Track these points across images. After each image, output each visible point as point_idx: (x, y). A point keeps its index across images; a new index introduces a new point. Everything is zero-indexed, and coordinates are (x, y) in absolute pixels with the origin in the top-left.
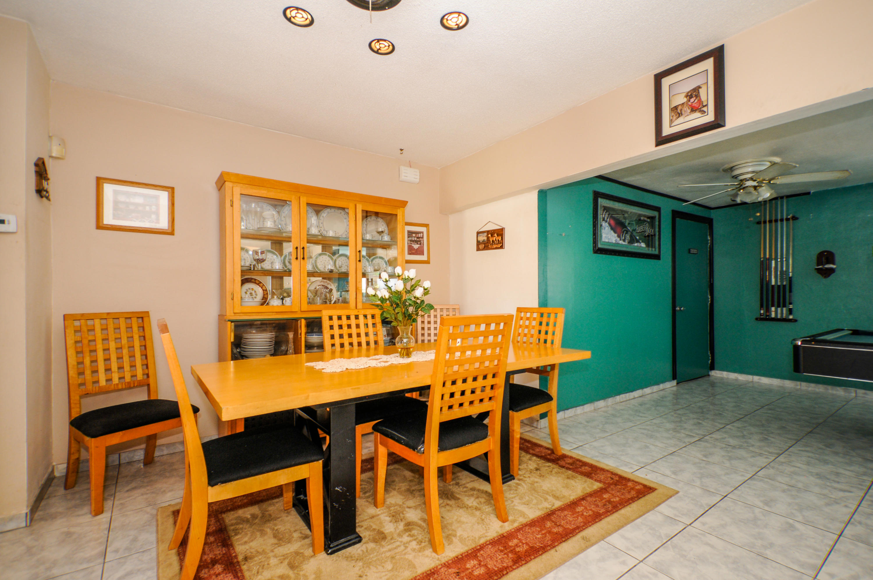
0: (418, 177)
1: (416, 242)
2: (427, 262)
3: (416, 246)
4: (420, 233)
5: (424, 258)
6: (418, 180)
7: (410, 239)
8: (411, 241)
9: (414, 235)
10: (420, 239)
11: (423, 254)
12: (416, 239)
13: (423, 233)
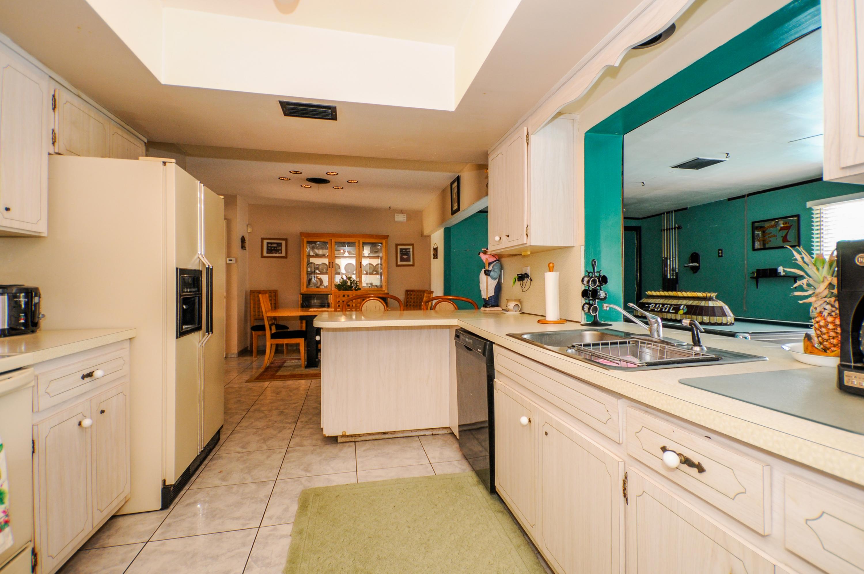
0: (406, 218)
1: (405, 254)
2: (413, 265)
3: (405, 257)
4: (408, 249)
5: (411, 263)
6: (405, 220)
7: (402, 253)
8: (402, 254)
9: (404, 251)
10: (408, 253)
11: (410, 261)
12: (405, 253)
13: (410, 249)
